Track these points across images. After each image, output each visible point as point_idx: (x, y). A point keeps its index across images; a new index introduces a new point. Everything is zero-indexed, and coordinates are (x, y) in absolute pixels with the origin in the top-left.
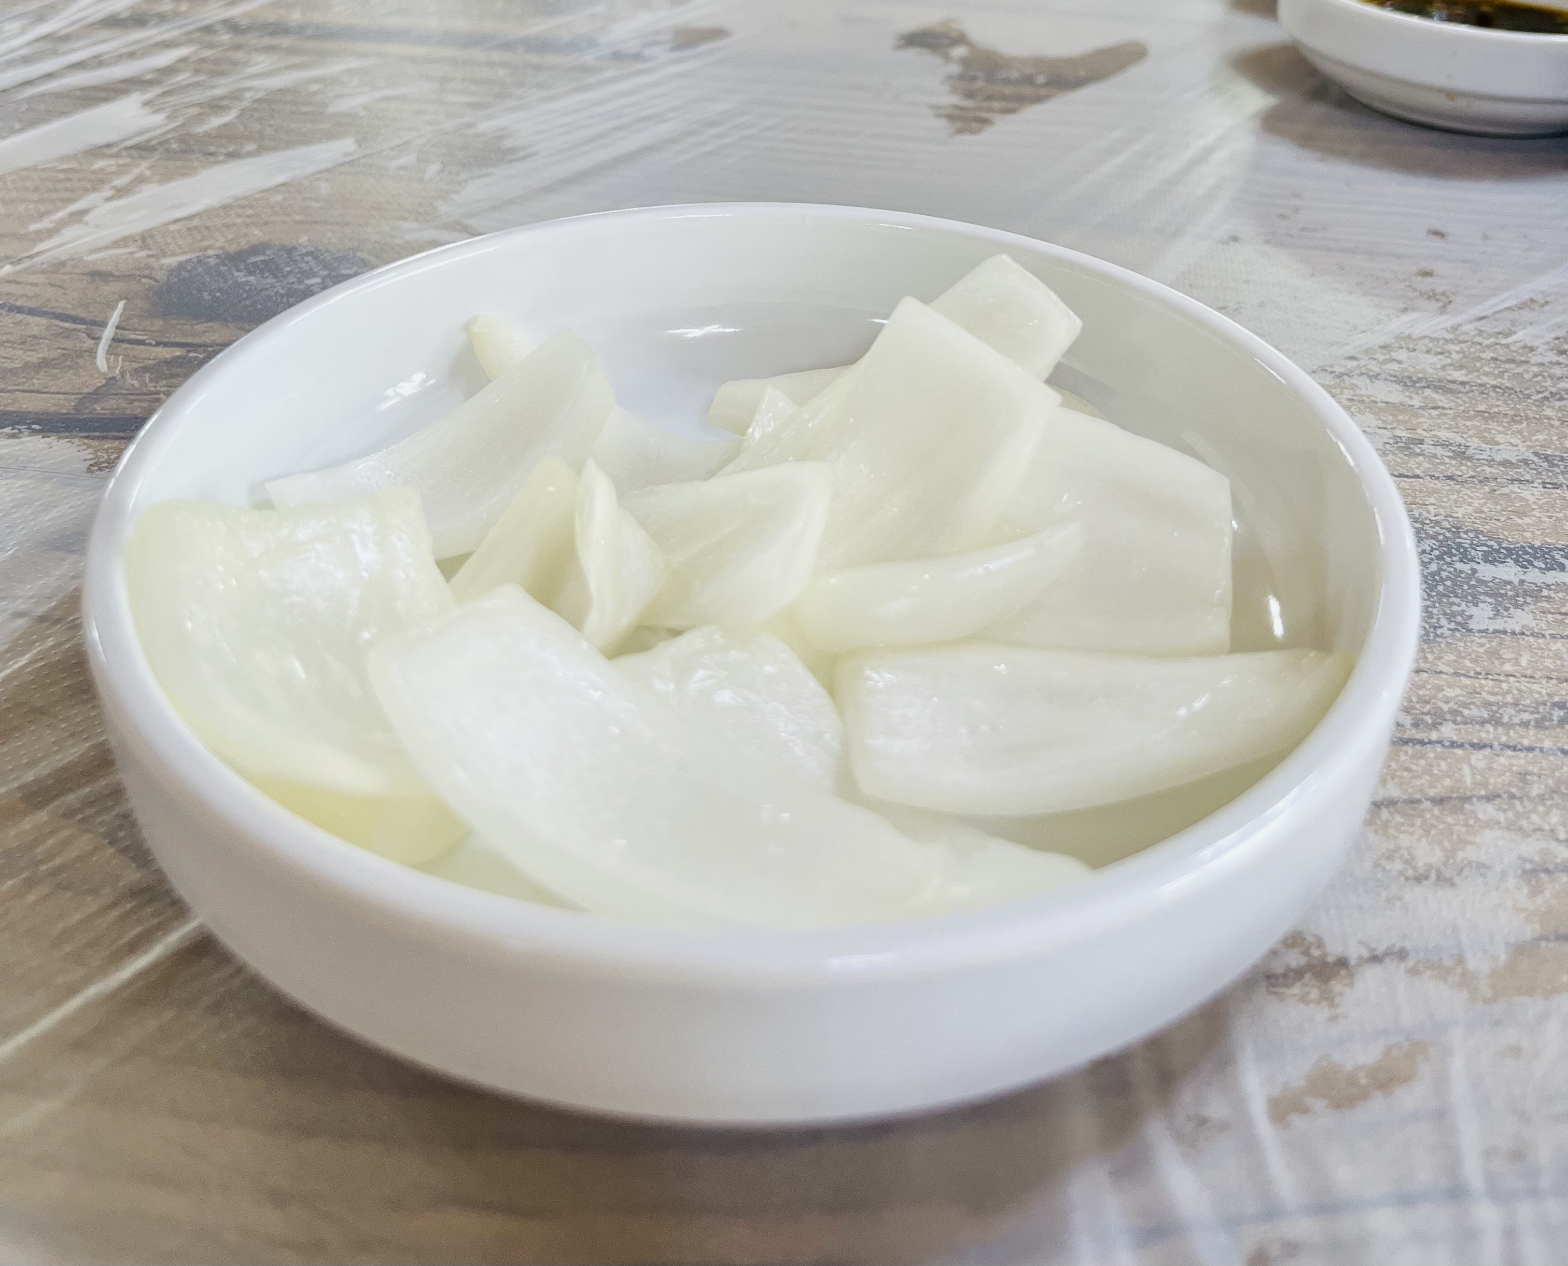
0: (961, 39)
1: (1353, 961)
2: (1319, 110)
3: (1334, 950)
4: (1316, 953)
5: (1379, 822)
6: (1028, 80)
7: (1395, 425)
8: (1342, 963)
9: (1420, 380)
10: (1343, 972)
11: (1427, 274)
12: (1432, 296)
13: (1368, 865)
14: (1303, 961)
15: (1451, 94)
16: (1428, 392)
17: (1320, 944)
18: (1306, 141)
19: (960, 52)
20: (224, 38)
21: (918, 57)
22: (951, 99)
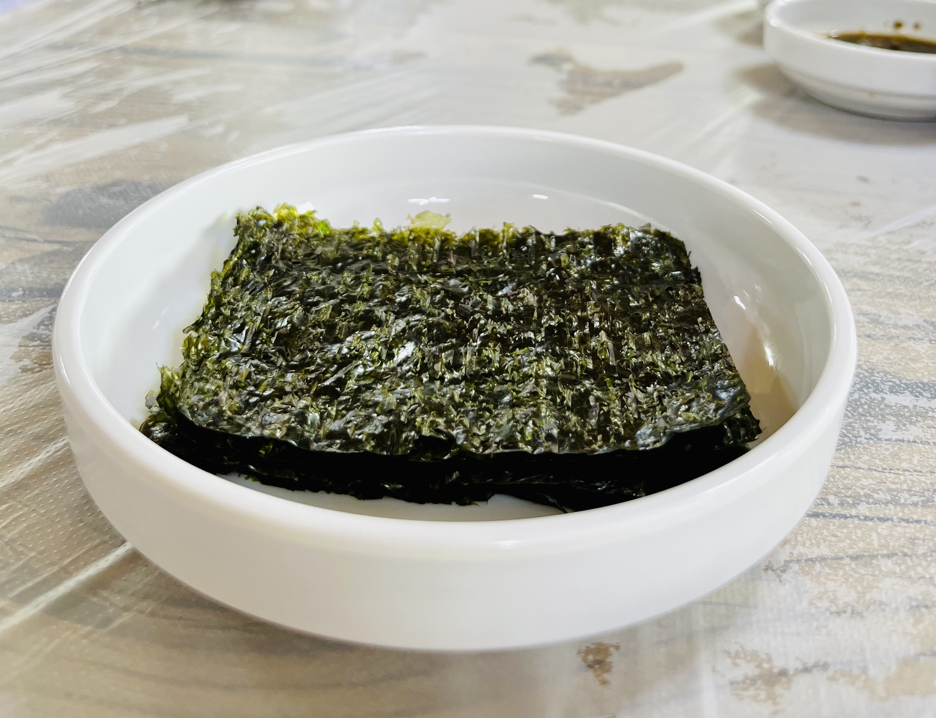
0: (568, 59)
1: (791, 672)
2: (790, 103)
3: (778, 664)
4: (766, 666)
5: (814, 573)
6: (609, 84)
8: (783, 673)
9: (849, 272)
10: (784, 679)
11: (856, 204)
12: (859, 218)
13: (805, 604)
14: (757, 671)
15: (872, 93)
16: (855, 280)
17: (769, 660)
18: (782, 121)
19: (567, 67)
20: (119, 57)
21: (542, 70)
22: (560, 94)
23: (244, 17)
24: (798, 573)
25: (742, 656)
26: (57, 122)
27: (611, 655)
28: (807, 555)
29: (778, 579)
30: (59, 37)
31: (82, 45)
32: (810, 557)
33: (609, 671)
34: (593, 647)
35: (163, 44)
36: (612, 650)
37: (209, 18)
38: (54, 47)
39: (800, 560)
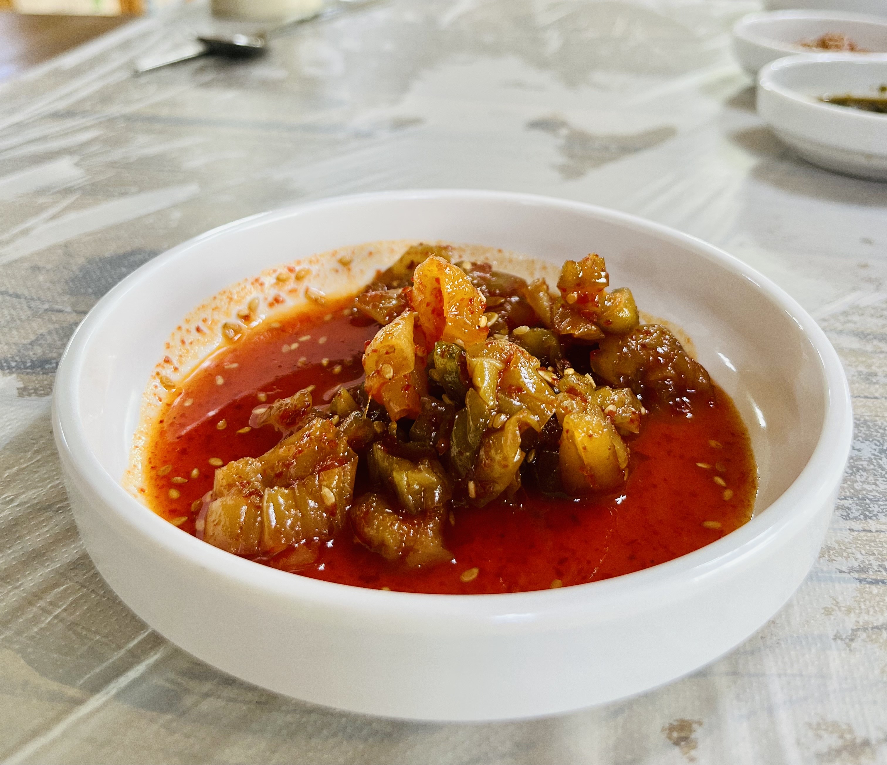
0: (563, 124)
1: (874, 742)
2: (784, 166)
3: (860, 734)
4: (848, 736)
5: (881, 641)
6: (606, 148)
7: (857, 363)
8: (866, 743)
9: (869, 334)
10: (867, 750)
11: (864, 266)
12: (869, 280)
13: (877, 672)
14: (840, 743)
15: (869, 156)
16: (875, 342)
17: (850, 730)
18: (780, 184)
19: (564, 132)
20: (123, 125)
21: (538, 135)
22: (560, 159)
23: (240, 84)
24: (867, 642)
25: (823, 727)
26: (68, 191)
27: (694, 731)
28: (872, 623)
29: (848, 649)
30: (61, 106)
31: (84, 113)
32: (875, 625)
33: (695, 747)
34: (675, 723)
35: (164, 112)
36: (695, 726)
37: (206, 85)
38: (56, 116)
39: (867, 629)
